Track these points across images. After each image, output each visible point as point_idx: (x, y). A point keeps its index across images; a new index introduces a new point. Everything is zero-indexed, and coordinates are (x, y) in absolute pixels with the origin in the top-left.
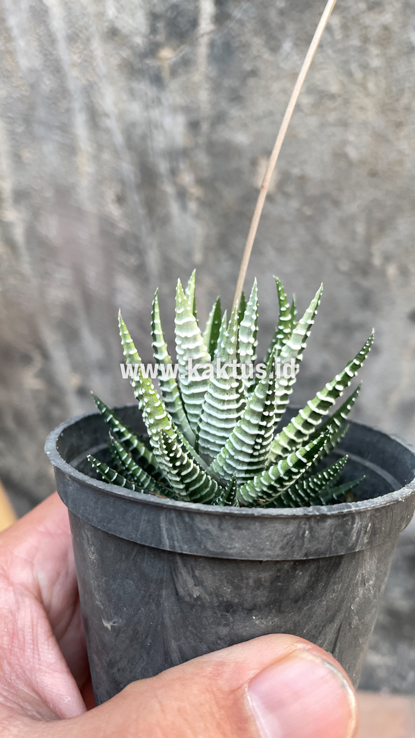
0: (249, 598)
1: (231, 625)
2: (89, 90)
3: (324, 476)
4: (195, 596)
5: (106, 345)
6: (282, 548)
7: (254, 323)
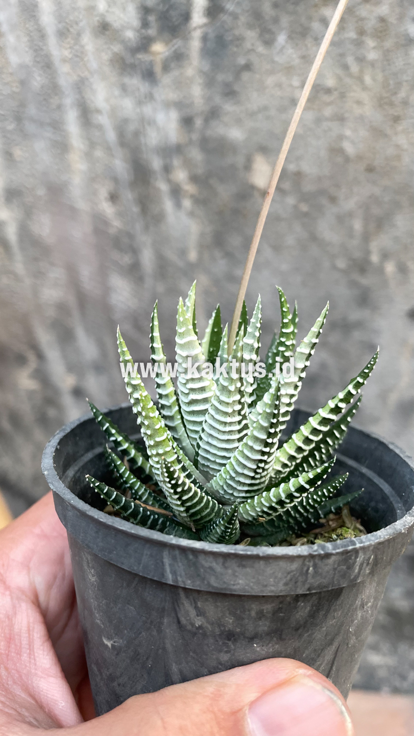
0: (250, 628)
1: (232, 652)
2: (81, 86)
3: (324, 493)
4: (197, 626)
5: (101, 344)
6: (286, 584)
7: (256, 340)
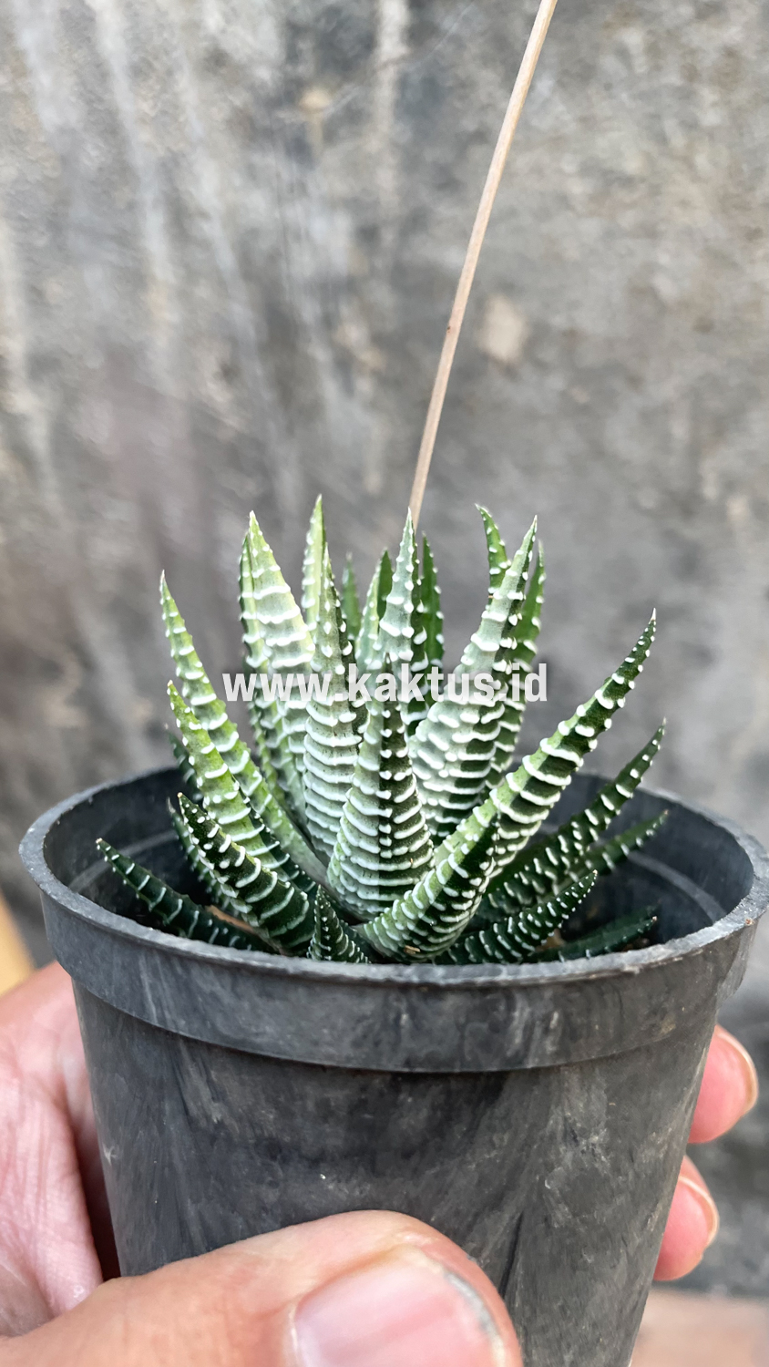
2: (171, 167)
3: (548, 909)
4: (215, 1121)
7: (410, 597)
